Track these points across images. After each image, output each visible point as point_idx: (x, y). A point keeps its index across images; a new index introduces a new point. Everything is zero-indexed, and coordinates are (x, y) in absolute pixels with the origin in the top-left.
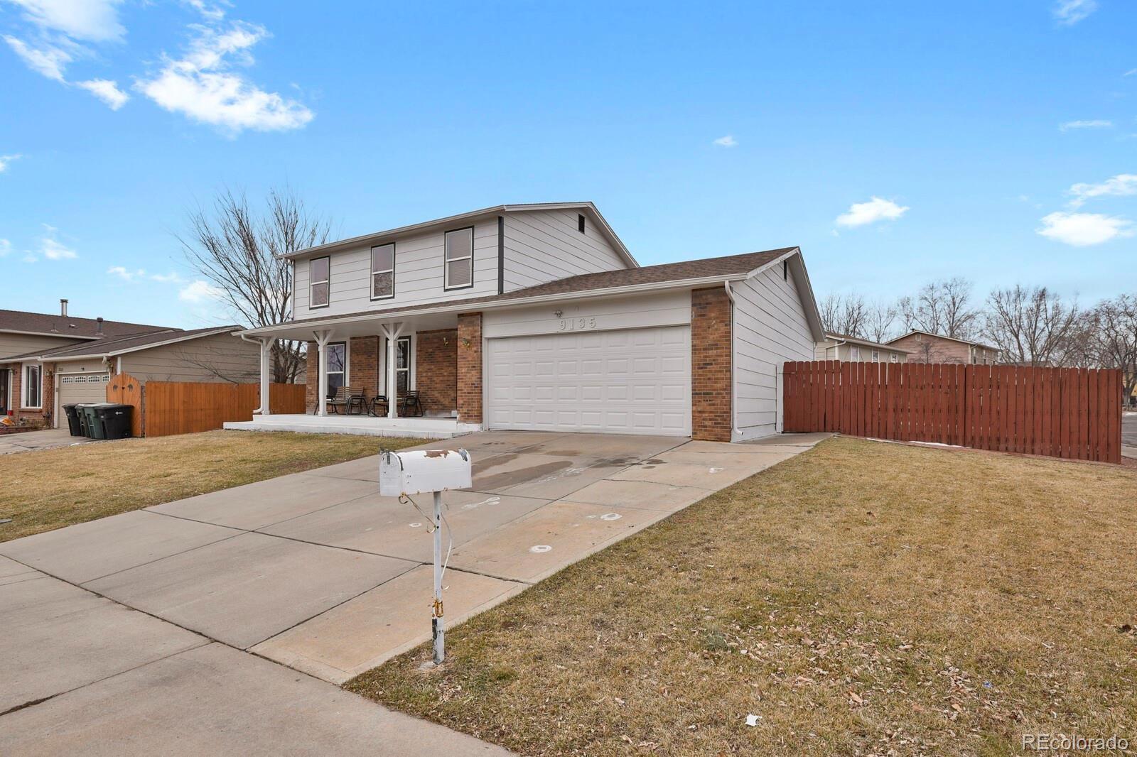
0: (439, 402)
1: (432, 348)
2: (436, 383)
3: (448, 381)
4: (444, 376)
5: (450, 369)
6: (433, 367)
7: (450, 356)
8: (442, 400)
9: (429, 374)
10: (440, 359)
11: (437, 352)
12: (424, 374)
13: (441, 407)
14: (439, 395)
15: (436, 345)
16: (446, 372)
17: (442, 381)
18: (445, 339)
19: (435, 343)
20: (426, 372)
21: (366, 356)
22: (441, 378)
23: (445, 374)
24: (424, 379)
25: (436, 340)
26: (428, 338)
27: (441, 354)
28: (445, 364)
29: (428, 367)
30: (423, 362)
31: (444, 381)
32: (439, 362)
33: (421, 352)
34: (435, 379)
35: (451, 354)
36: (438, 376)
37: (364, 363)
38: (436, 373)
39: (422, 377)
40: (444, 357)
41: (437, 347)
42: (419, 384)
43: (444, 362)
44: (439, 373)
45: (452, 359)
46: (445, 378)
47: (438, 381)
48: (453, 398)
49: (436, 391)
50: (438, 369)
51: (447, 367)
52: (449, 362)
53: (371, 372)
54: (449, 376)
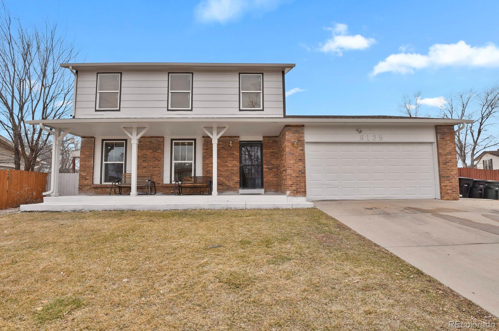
0: (225, 184)
2: (221, 172)
3: (232, 170)
4: (229, 167)
5: (234, 162)
7: (234, 154)
8: (227, 183)
10: (224, 156)
13: (226, 187)
14: (224, 179)
16: (231, 164)
17: (226, 170)
18: (231, 142)
21: (151, 151)
22: (226, 168)
23: (230, 165)
27: (226, 152)
28: (229, 158)
30: (209, 157)
31: (229, 170)
32: (224, 157)
33: (207, 150)
34: (220, 169)
35: (235, 152)
36: (223, 167)
37: (149, 156)
38: (221, 165)
39: (208, 167)
40: (228, 154)
41: (222, 148)
42: (205, 172)
43: (229, 157)
44: (224, 165)
45: (236, 155)
46: (230, 168)
47: (223, 170)
48: (237, 181)
49: (221, 176)
50: (224, 162)
51: (231, 160)
52: (232, 157)
53: (157, 162)
54: (232, 167)
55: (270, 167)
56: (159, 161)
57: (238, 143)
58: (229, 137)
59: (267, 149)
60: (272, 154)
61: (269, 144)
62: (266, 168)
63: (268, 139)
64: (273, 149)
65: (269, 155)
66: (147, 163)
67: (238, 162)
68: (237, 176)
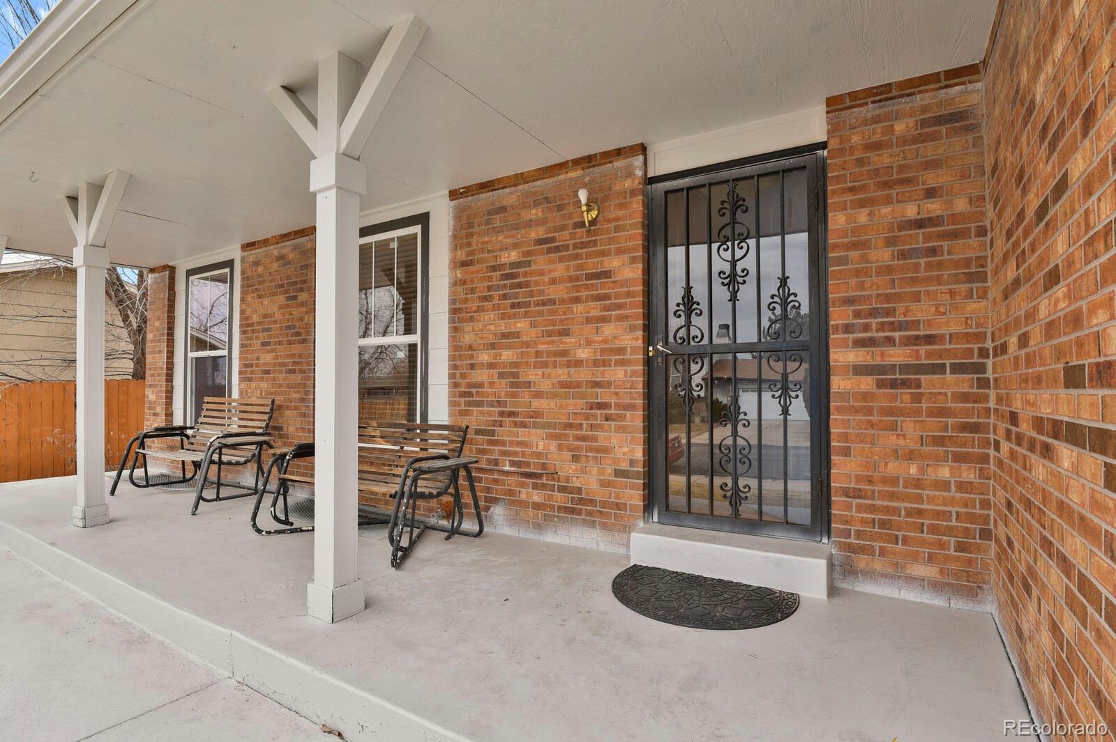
0: (554, 475)
1: (515, 246)
2: (538, 395)
3: (597, 385)
4: (578, 363)
5: (609, 330)
6: (521, 325)
7: (607, 274)
8: (567, 468)
9: (507, 355)
11: (541, 262)
12: (485, 357)
13: (560, 499)
14: (553, 446)
15: (537, 233)
16: (589, 343)
17: (563, 385)
18: (583, 196)
19: (529, 224)
20: (493, 346)
21: (281, 299)
22: (562, 374)
23: (583, 354)
24: (481, 376)
25: (535, 213)
26: (503, 209)
27: (560, 270)
28: (579, 308)
29: (502, 327)
30: (479, 309)
31: (579, 385)
32: (553, 302)
33: (471, 268)
34: (531, 378)
35: (613, 263)
36: (544, 365)
37: (275, 322)
38: (538, 354)
39: (472, 367)
40: (571, 279)
41: (541, 242)
42: (463, 394)
43: (577, 300)
44: (549, 353)
45: (623, 283)
46: (584, 374)
47: (545, 386)
48: (624, 466)
49: (536, 426)
50: (550, 334)
51: (589, 320)
52: (599, 298)
53: (297, 349)
54: (596, 363)
55: (898, 355)
56: (304, 341)
57: (633, 193)
58: (577, 162)
59: (861, 204)
60: (919, 239)
61: (883, 159)
62: (859, 370)
63: (870, 110)
64: (931, 193)
65: (884, 255)
66: (272, 351)
67: (633, 328)
68: (623, 429)
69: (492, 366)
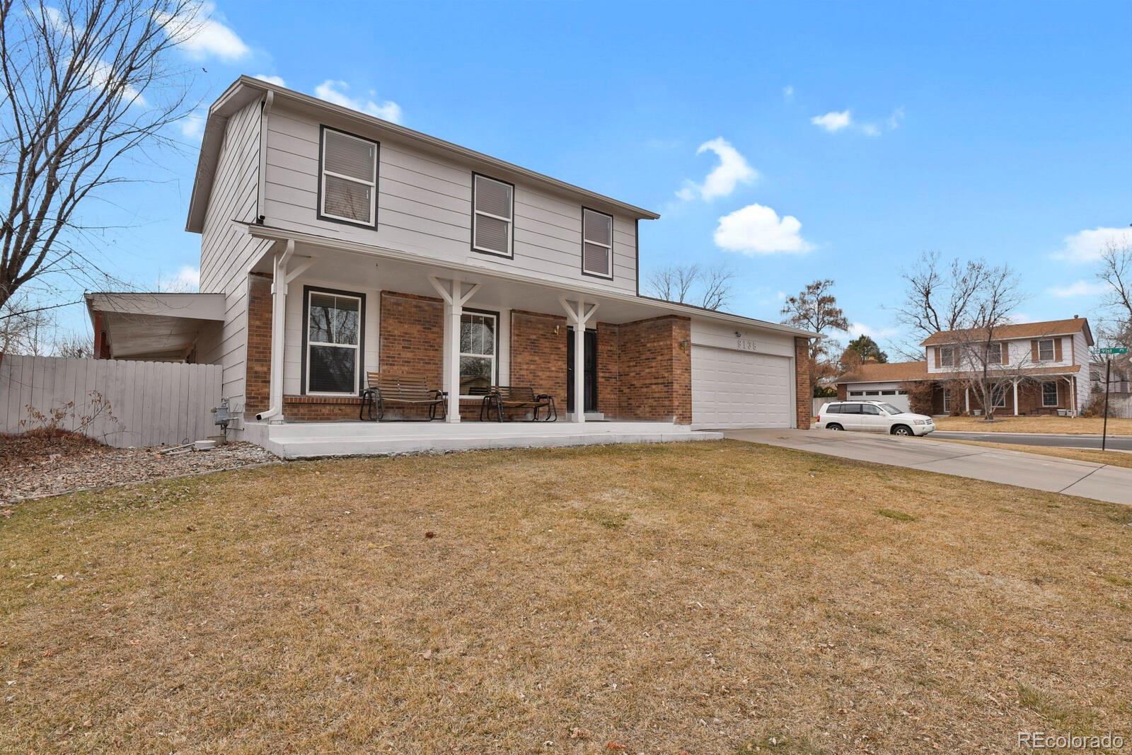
1: (535, 334)
2: (542, 379)
3: (557, 377)
4: (552, 371)
5: (560, 363)
6: (537, 358)
7: (559, 348)
9: (532, 367)
10: (547, 350)
11: (542, 341)
12: (525, 367)
15: (541, 332)
16: (555, 366)
17: (548, 377)
18: (558, 327)
19: (539, 329)
20: (528, 364)
23: (553, 369)
24: (524, 372)
25: (540, 326)
26: (531, 322)
27: (548, 344)
28: (553, 356)
29: (531, 358)
30: (523, 351)
31: (552, 377)
32: (545, 353)
33: (520, 337)
34: (540, 374)
35: (561, 346)
36: (543, 371)
37: (415, 338)
38: (541, 367)
39: (520, 369)
40: (551, 348)
41: (542, 335)
42: (517, 378)
43: (552, 354)
44: (545, 368)
45: (563, 351)
46: (553, 374)
47: (543, 377)
48: (563, 398)
49: (541, 388)
50: (544, 362)
51: (555, 360)
52: (558, 354)
53: (432, 353)
54: (557, 372)
55: (607, 375)
56: (436, 350)
57: (565, 329)
58: (553, 316)
59: (603, 345)
60: (610, 354)
61: (606, 337)
62: (603, 377)
63: (604, 327)
64: (611, 346)
65: (606, 355)
66: (412, 352)
67: (565, 364)
68: (563, 389)
69: (527, 370)
